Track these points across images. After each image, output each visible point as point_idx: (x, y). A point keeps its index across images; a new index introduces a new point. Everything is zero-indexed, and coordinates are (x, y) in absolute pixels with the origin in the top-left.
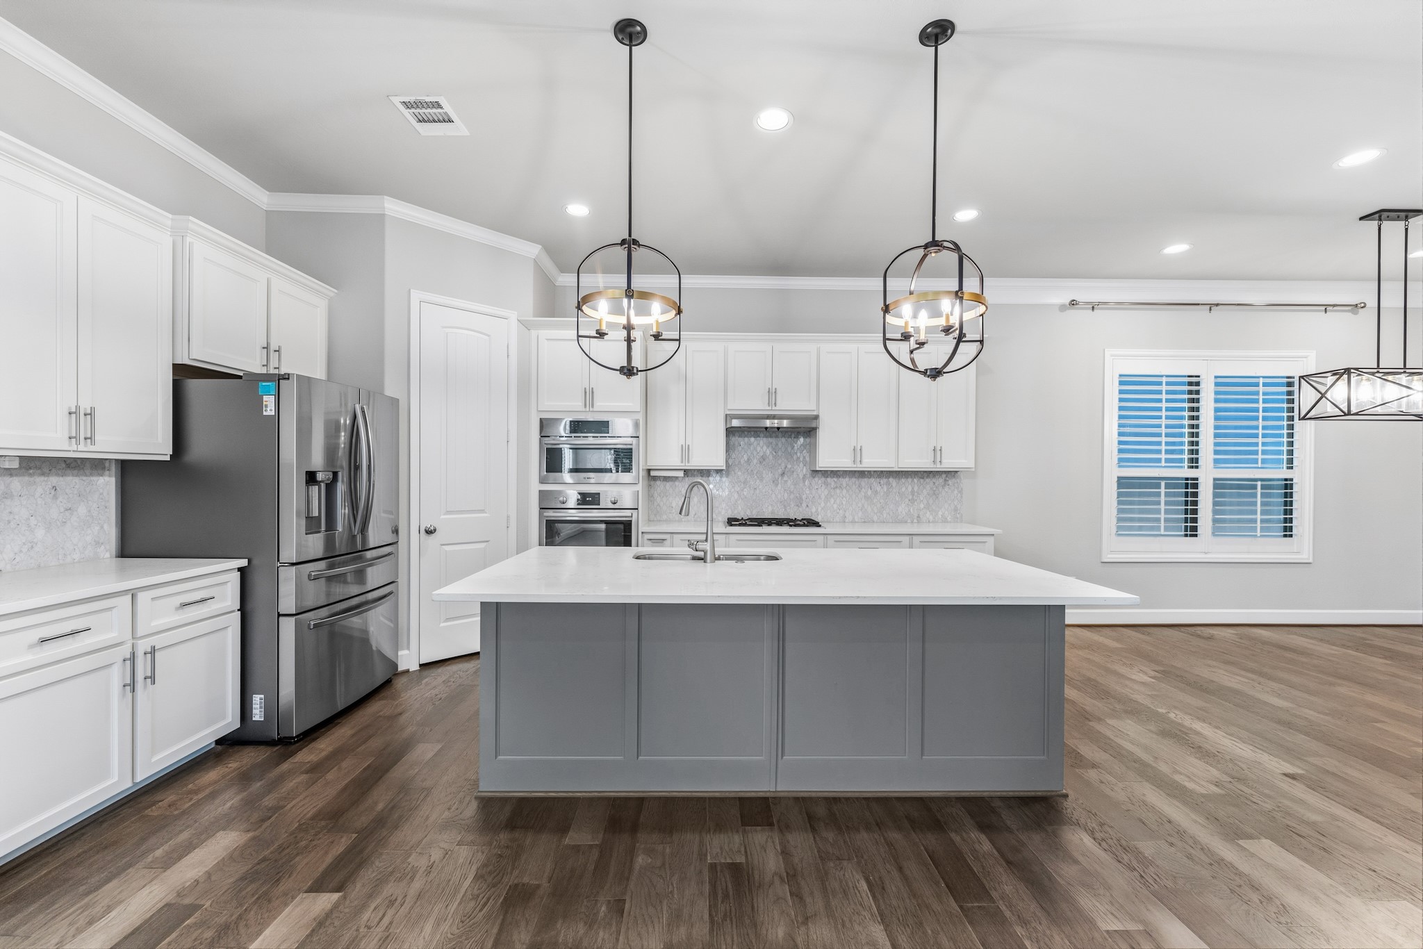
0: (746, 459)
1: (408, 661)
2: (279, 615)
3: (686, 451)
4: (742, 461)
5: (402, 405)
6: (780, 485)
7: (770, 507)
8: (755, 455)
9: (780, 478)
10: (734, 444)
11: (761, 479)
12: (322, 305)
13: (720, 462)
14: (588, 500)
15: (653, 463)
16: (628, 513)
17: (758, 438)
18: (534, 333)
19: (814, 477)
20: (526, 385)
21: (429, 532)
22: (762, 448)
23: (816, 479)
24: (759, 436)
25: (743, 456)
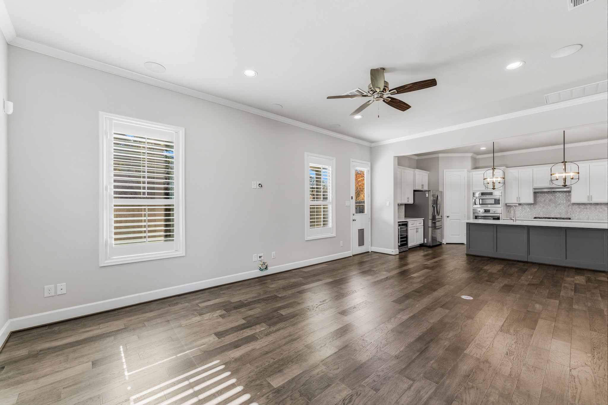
0: (543, 200)
1: (444, 242)
2: (429, 227)
3: (518, 198)
5: (443, 192)
8: (547, 199)
10: (537, 197)
12: (427, 175)
13: (531, 201)
14: (486, 211)
15: (507, 202)
16: (499, 214)
18: (471, 173)
20: (469, 185)
21: (448, 217)
23: (573, 206)
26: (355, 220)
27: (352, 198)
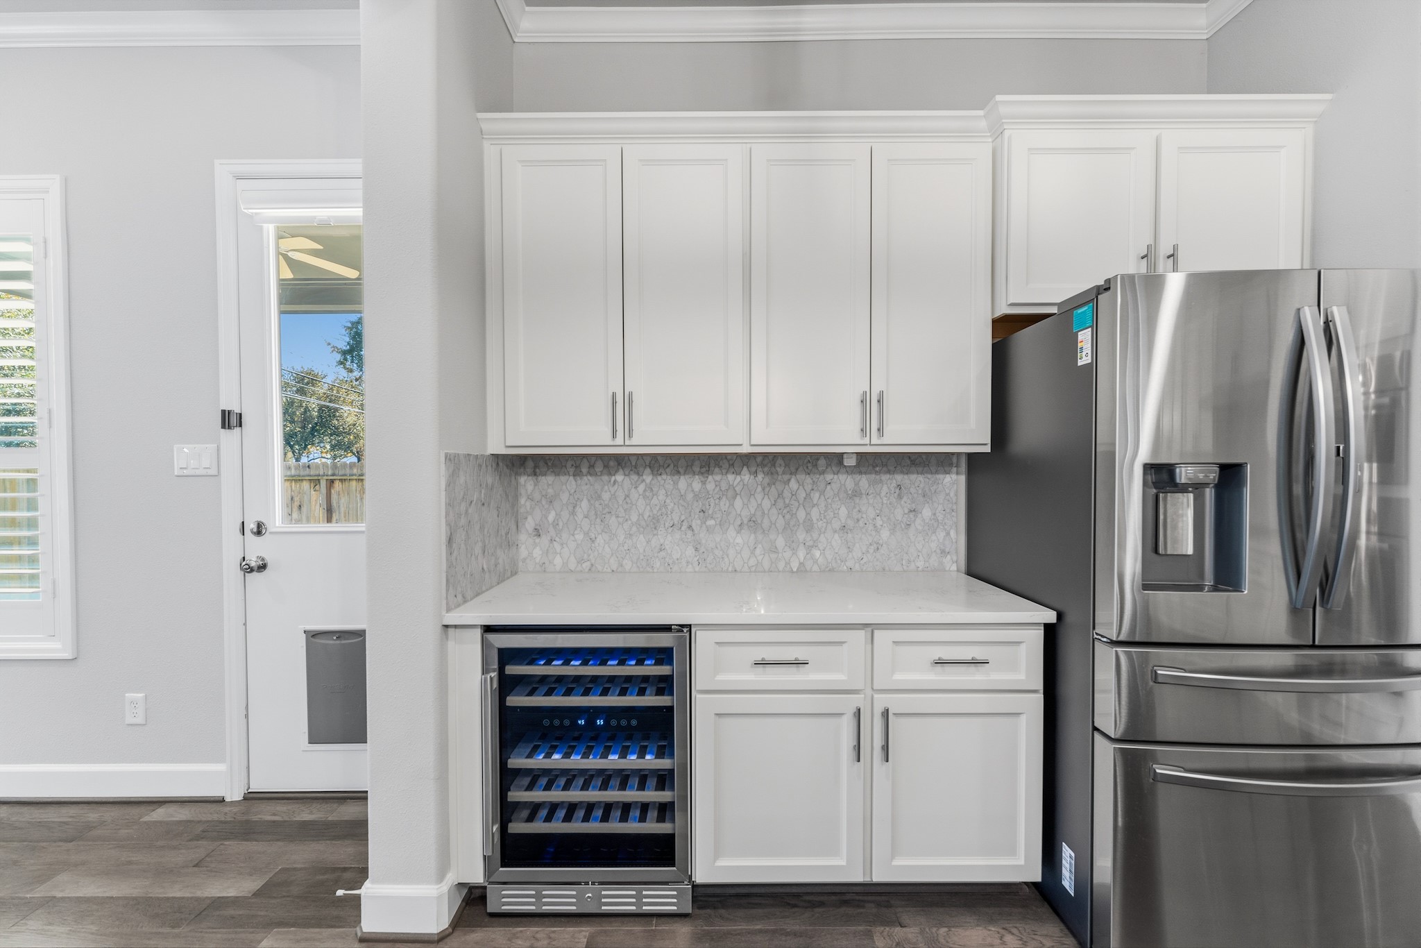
26: (263, 567)
27: (229, 420)
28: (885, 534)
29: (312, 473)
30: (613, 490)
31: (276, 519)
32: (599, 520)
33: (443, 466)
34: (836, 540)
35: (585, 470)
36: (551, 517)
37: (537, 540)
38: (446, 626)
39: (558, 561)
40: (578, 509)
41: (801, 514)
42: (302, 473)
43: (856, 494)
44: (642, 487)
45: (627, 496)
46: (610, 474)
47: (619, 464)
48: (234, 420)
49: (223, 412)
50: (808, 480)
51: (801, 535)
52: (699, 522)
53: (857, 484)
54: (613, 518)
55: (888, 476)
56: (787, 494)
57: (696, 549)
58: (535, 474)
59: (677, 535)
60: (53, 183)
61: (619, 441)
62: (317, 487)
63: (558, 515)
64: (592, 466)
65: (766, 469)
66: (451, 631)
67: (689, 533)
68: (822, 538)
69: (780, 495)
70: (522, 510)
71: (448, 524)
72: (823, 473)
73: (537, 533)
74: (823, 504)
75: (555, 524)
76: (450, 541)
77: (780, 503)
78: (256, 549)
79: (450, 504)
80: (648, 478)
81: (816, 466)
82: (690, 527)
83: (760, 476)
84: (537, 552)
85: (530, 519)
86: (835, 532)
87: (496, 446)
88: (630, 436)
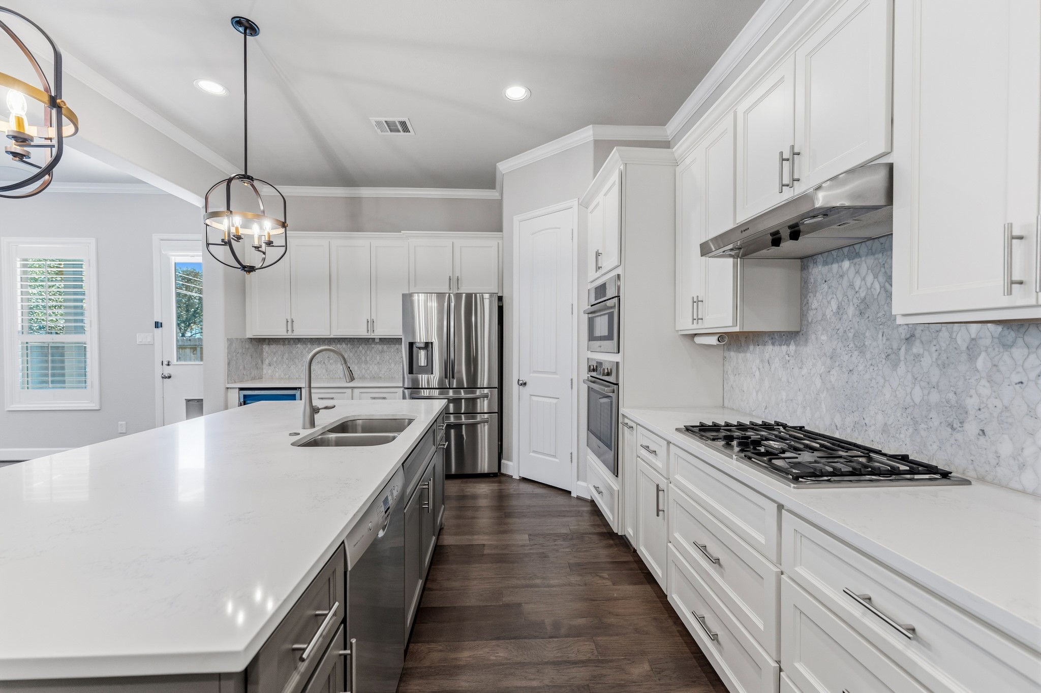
1: (511, 469)
4: (829, 313)
6: (902, 364)
7: (880, 417)
8: (850, 298)
9: (903, 349)
10: (815, 281)
11: (862, 349)
17: (856, 260)
19: (1007, 347)
20: (584, 260)
21: (523, 384)
22: (864, 279)
23: (1018, 352)
24: (858, 255)
25: (829, 302)
26: (170, 377)
27: (158, 325)
28: (393, 365)
29: (192, 344)
30: (297, 350)
31: (174, 361)
32: (291, 361)
33: (226, 342)
34: (376, 368)
35: (287, 343)
36: (275, 359)
37: (270, 367)
38: (228, 388)
39: (277, 374)
40: (284, 357)
41: (363, 358)
42: (186, 344)
43: (382, 351)
44: (307, 349)
45: (302, 352)
46: (296, 344)
47: (299, 341)
48: (159, 325)
49: (156, 322)
50: (366, 347)
51: (363, 366)
52: (327, 361)
53: (383, 348)
54: (297, 360)
55: (394, 345)
56: (358, 351)
57: (326, 371)
58: (269, 345)
59: (320, 365)
60: (93, 241)
61: (290, 333)
62: (195, 352)
63: (277, 359)
64: (289, 342)
65: (351, 343)
66: (229, 390)
67: (324, 365)
68: (371, 367)
69: (356, 352)
70: (264, 357)
71: (228, 359)
72: (371, 344)
73: (270, 365)
74: (371, 354)
75: (276, 362)
76: (229, 364)
77: (356, 355)
78: (167, 371)
79: (229, 353)
80: (309, 346)
81: (368, 342)
82: (324, 363)
83: (349, 345)
84: (270, 372)
85: (267, 360)
86: (375, 364)
87: (249, 335)
88: (293, 333)
